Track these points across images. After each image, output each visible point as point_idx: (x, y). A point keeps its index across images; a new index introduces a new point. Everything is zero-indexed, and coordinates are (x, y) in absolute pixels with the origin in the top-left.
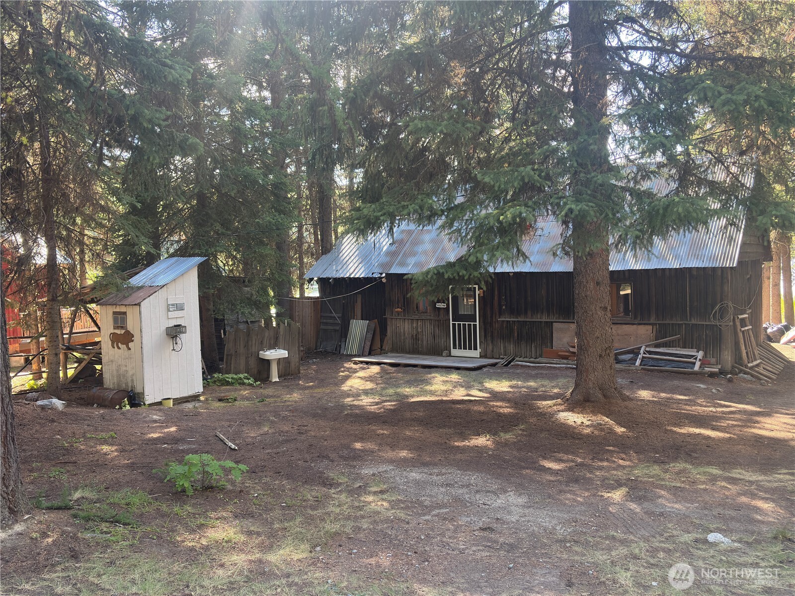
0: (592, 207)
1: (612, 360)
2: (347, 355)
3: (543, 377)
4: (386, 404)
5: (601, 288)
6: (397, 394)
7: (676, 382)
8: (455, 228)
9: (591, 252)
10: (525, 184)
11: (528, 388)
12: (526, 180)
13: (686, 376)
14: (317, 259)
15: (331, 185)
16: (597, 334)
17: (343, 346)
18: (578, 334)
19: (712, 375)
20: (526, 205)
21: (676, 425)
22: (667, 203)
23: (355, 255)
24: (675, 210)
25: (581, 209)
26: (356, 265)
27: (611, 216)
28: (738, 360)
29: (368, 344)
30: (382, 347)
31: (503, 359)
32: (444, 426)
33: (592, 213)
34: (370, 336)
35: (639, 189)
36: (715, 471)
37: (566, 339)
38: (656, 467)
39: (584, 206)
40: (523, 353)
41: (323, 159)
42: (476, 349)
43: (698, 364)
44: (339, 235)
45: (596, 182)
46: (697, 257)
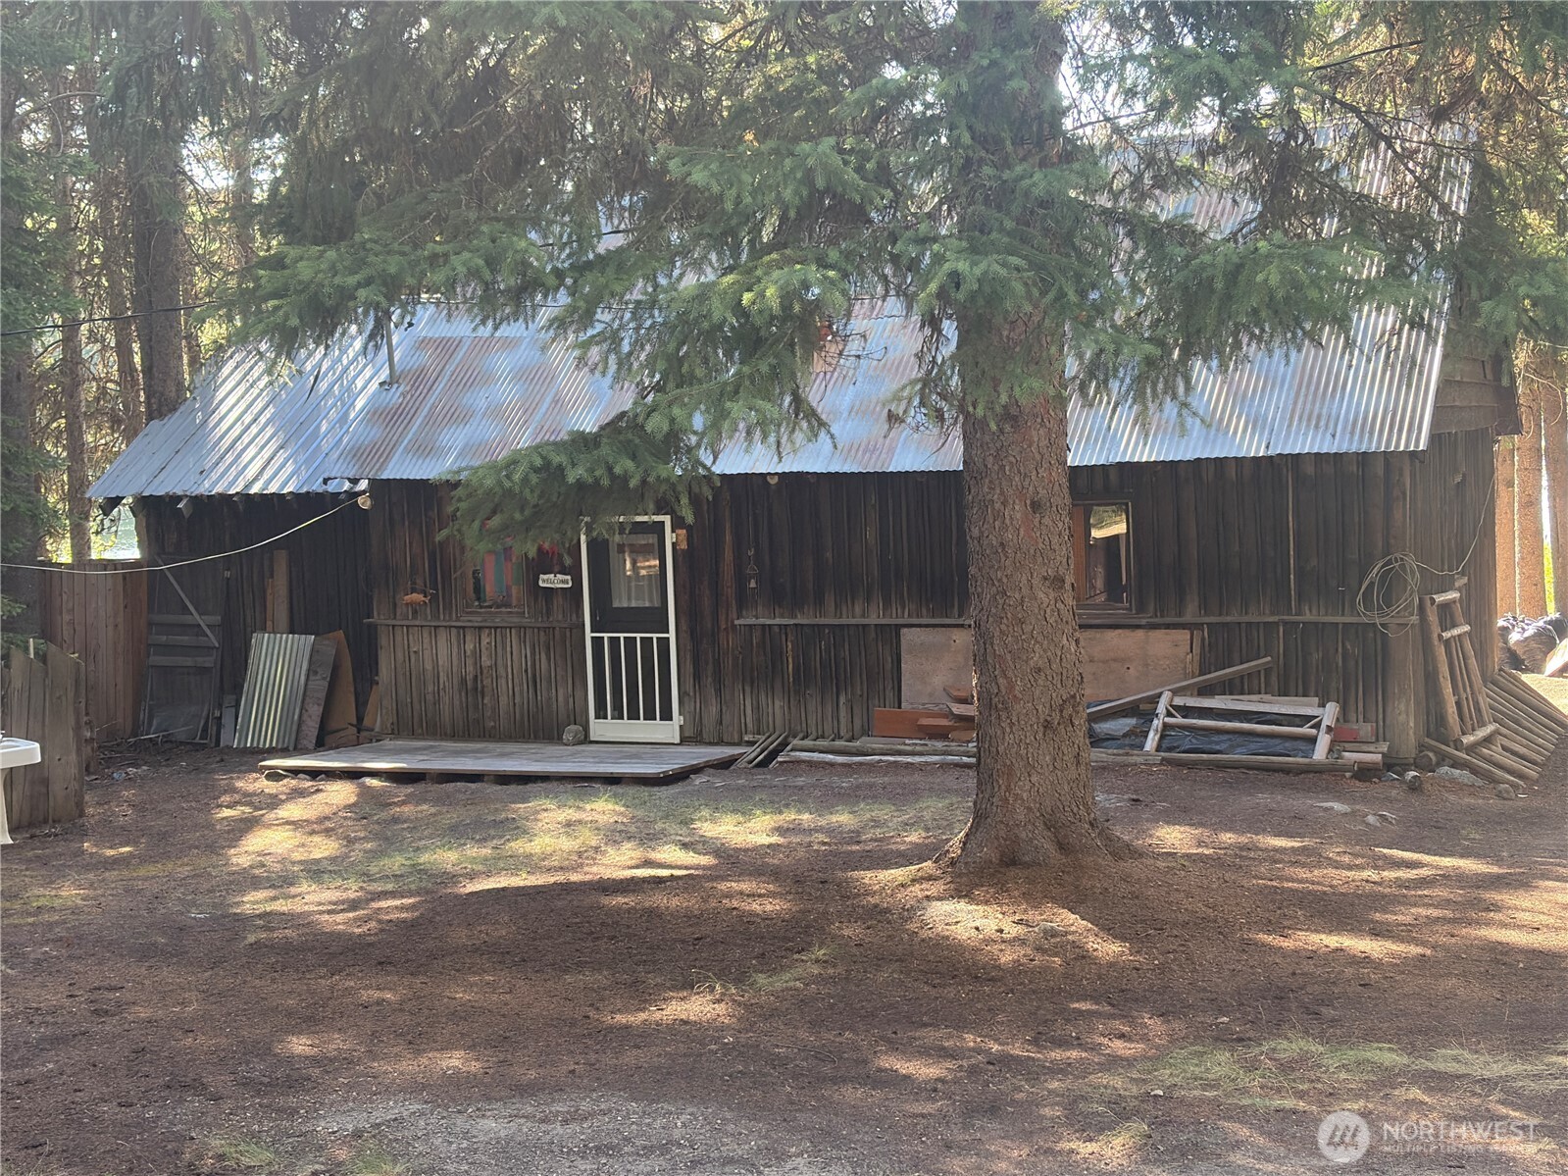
0: (1018, 269)
1: (1081, 737)
2: (245, 751)
3: (872, 795)
4: (383, 904)
5: (1046, 521)
6: (417, 870)
7: (1263, 799)
8: (599, 327)
9: (1014, 411)
10: (817, 195)
11: (829, 831)
12: (820, 183)
13: (1291, 778)
14: (130, 435)
15: (176, 188)
16: (1036, 659)
17: (227, 720)
18: (981, 660)
19: (1364, 773)
20: (823, 263)
21: (1271, 927)
22: (1236, 259)
23: (263, 420)
24: (1260, 278)
25: (986, 272)
26: (267, 453)
27: (1072, 297)
28: (1435, 725)
29: (315, 711)
30: (360, 719)
31: (751, 743)
32: (580, 966)
33: (1018, 287)
34: (320, 685)
35: (1154, 216)
36: (1388, 1056)
37: (939, 680)
38: (1223, 1056)
39: (997, 267)
40: (812, 722)
41: (150, 99)
42: (667, 716)
43: (1324, 741)
44: (205, 354)
45: (1027, 194)
46: (1315, 421)
